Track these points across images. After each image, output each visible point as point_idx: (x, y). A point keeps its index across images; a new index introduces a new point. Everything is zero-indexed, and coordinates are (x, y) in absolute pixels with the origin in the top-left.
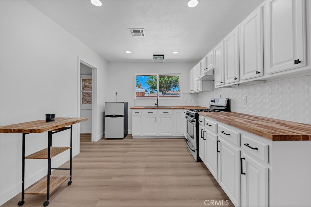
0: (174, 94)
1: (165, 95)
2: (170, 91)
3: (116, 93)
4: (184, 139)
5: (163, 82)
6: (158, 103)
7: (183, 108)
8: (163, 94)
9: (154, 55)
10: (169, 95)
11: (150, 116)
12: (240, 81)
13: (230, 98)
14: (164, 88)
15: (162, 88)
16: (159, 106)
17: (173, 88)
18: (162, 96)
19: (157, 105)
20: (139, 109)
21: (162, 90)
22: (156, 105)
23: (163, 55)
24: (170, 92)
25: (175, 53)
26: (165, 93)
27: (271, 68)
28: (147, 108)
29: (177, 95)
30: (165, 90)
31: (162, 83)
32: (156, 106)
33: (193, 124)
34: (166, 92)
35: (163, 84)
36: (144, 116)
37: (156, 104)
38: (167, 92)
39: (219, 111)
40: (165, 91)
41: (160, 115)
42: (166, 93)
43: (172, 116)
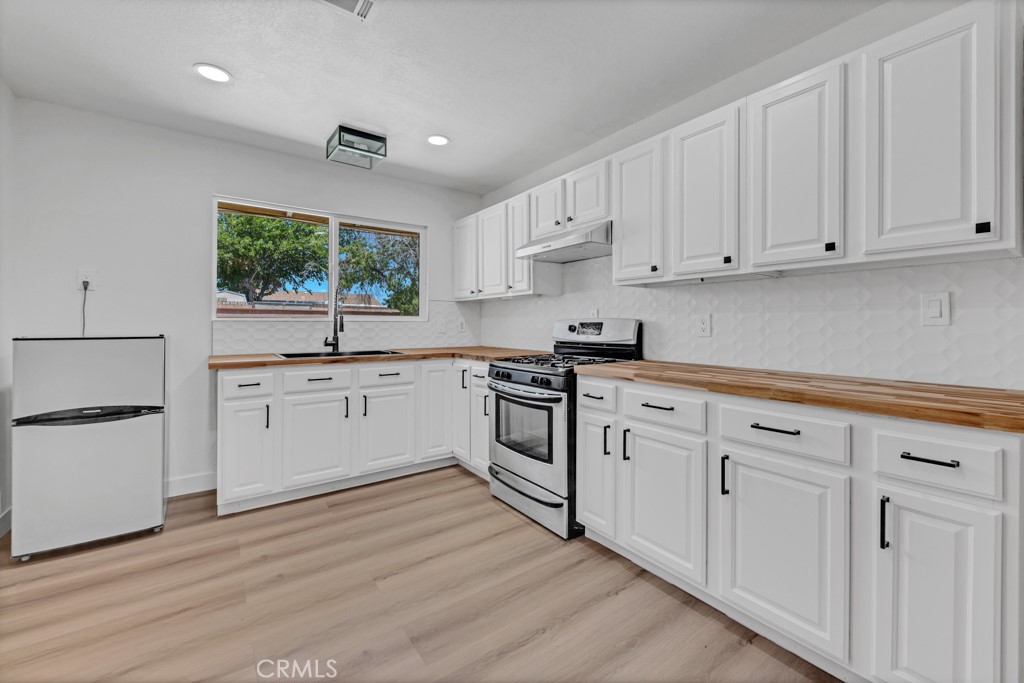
0: (300, 304)
1: (258, 307)
2: (280, 290)
3: (86, 285)
4: (453, 470)
5: (252, 253)
6: (336, 338)
7: (453, 355)
8: (248, 300)
9: (343, 129)
10: (280, 308)
11: (318, 395)
12: (738, 268)
13: (644, 318)
14: (257, 277)
15: (243, 277)
16: (340, 350)
17: (295, 281)
18: (248, 307)
19: (335, 345)
20: (263, 365)
21: (248, 286)
22: (327, 344)
23: (381, 139)
24: (279, 295)
25: (438, 141)
26: (258, 299)
27: (879, 236)
28: (294, 358)
29: (314, 309)
30: (257, 287)
31: (247, 257)
32: (330, 349)
33: (550, 410)
34: (262, 294)
35: (252, 261)
36: (287, 398)
37: (330, 340)
38: (270, 294)
39: (615, 361)
40: (258, 291)
41: (363, 387)
42: (265, 298)
43: (412, 387)
